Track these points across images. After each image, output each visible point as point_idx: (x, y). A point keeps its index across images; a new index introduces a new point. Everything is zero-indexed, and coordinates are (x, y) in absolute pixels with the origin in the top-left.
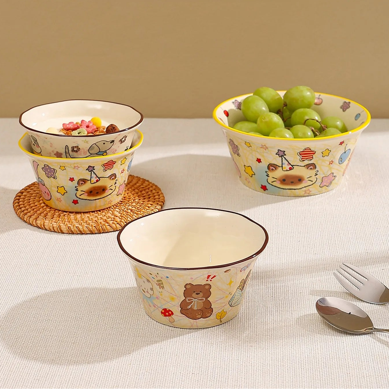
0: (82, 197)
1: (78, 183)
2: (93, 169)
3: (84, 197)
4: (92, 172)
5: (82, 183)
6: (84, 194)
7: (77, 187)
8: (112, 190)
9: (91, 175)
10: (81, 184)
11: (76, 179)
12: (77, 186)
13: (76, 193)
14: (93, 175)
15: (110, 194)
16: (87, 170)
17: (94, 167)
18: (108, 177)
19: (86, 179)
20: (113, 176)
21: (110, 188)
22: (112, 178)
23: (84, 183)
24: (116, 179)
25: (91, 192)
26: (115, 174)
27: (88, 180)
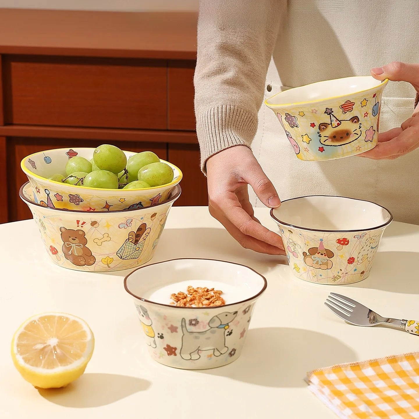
0: (326, 143)
2: (331, 112)
3: (328, 143)
4: (331, 115)
5: (323, 128)
6: (328, 139)
7: (320, 132)
8: (358, 134)
9: (331, 118)
10: (323, 129)
11: (317, 125)
14: (333, 118)
15: (356, 139)
16: (325, 113)
17: (332, 109)
18: (350, 120)
19: (326, 123)
20: (355, 119)
21: (355, 132)
22: (354, 121)
23: (325, 127)
24: (360, 123)
25: (334, 137)
26: (356, 116)
27: (329, 124)
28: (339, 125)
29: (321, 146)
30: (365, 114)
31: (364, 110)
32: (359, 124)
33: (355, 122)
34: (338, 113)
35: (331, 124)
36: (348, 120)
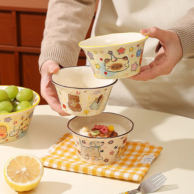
0: (109, 70)
1: (105, 62)
4: (111, 54)
6: (109, 68)
7: (105, 64)
8: (127, 67)
9: (111, 57)
11: (104, 59)
13: (105, 68)
15: (125, 69)
16: (108, 53)
17: (112, 51)
18: (122, 58)
21: (125, 65)
22: (125, 59)
23: (108, 61)
24: (128, 60)
25: (113, 67)
26: (126, 57)
27: (110, 60)
28: (116, 60)
29: (106, 71)
30: (131, 56)
31: (131, 53)
33: (126, 60)
34: (116, 54)
35: (112, 59)
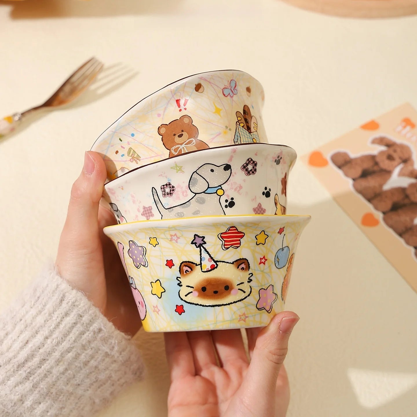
0: (189, 299)
1: (180, 271)
2: (202, 242)
3: (194, 298)
4: (202, 247)
5: (187, 270)
6: (192, 292)
7: (180, 278)
8: (245, 292)
9: (201, 254)
10: (186, 272)
11: (177, 263)
12: (179, 275)
13: (179, 291)
14: (204, 255)
15: (240, 301)
16: (192, 243)
17: (204, 237)
18: (233, 263)
19: (192, 263)
20: (242, 264)
21: (240, 287)
22: (241, 267)
23: (189, 270)
24: (250, 271)
25: (204, 289)
26: (246, 259)
27: (197, 265)
29: (181, 303)
30: (261, 259)
31: (261, 251)
32: (250, 274)
33: (243, 269)
34: (214, 247)
35: (201, 264)
36: (230, 263)
